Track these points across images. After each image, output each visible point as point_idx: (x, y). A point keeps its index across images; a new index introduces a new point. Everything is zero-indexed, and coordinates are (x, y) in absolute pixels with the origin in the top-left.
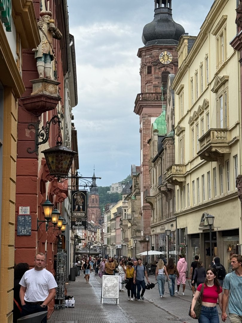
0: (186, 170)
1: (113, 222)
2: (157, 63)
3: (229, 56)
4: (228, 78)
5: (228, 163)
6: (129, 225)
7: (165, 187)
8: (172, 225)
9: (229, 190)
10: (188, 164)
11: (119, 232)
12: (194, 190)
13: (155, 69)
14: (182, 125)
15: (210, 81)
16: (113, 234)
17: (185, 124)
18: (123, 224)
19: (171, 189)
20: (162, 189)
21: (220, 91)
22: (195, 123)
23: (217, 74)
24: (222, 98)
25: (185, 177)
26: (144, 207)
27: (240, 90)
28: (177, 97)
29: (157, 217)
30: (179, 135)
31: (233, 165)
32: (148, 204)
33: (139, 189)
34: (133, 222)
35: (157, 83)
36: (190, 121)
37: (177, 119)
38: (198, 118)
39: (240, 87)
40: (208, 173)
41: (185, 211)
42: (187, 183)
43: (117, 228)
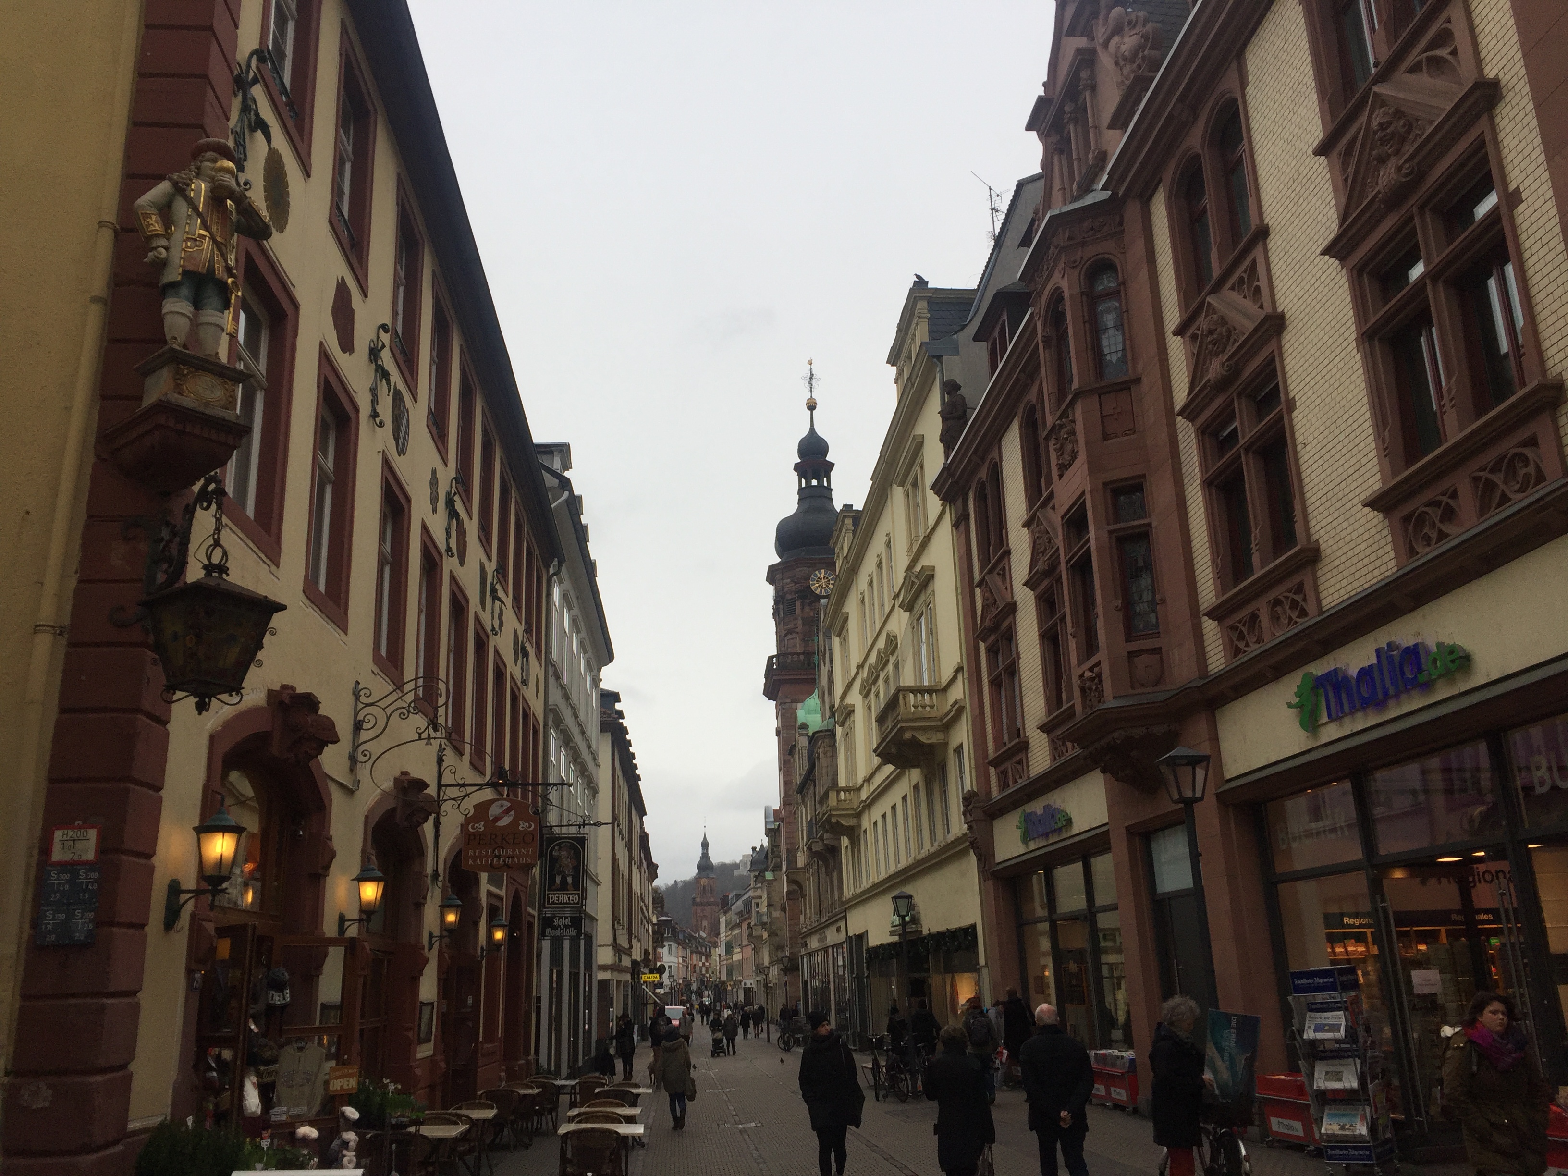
0: (859, 797)
1: (737, 931)
2: (807, 593)
3: (932, 521)
4: (934, 570)
5: (943, 769)
6: (765, 935)
7: (820, 843)
8: (839, 930)
9: (949, 832)
10: (862, 785)
11: (749, 951)
12: (877, 841)
13: (802, 605)
14: (849, 700)
15: (896, 590)
16: (737, 957)
17: (855, 698)
18: (754, 934)
19: (832, 846)
20: (815, 848)
21: (919, 604)
22: (873, 690)
23: (910, 568)
24: (923, 620)
25: (859, 815)
26: (788, 893)
27: (959, 591)
28: (836, 641)
29: (811, 912)
30: (842, 725)
31: (956, 770)
32: (796, 887)
33: (780, 857)
34: (771, 928)
36: (863, 687)
37: (839, 689)
38: (878, 677)
39: (959, 585)
40: (904, 798)
41: (864, 893)
42: (863, 829)
43: (744, 944)
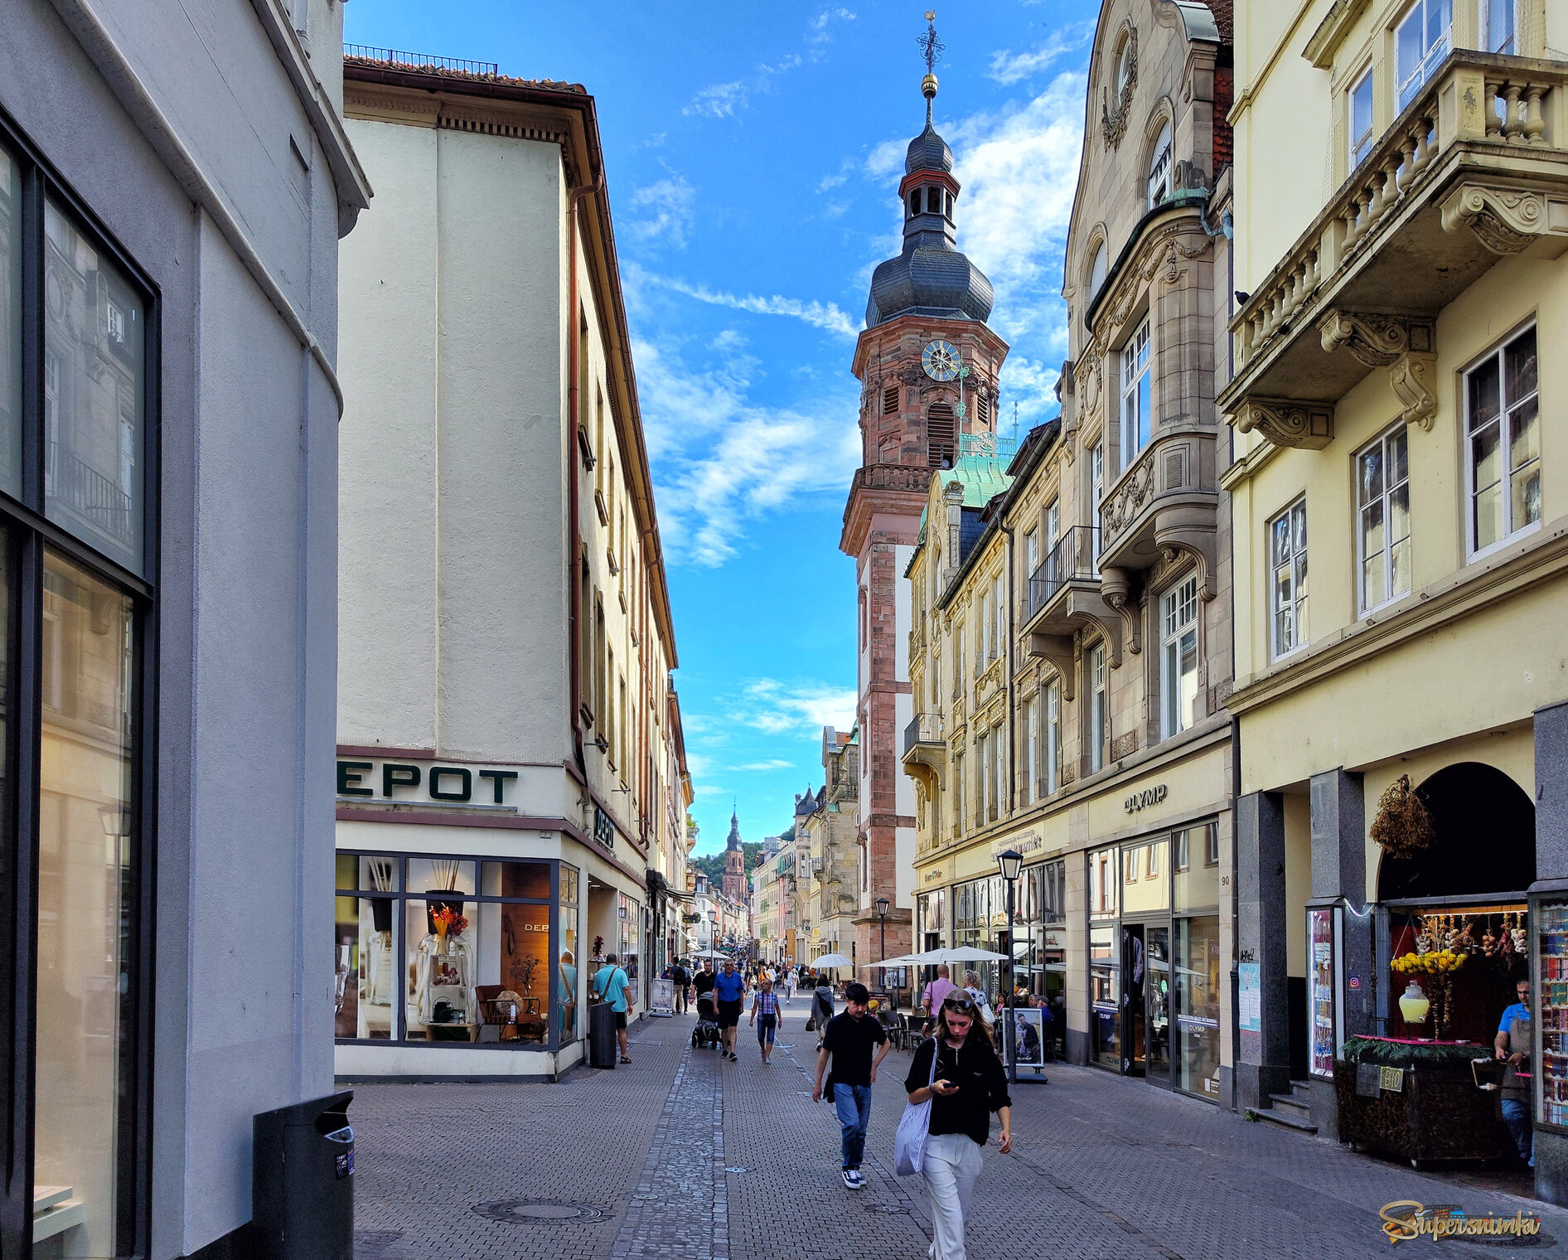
2: (916, 377)
13: (910, 395)
26: (873, 817)
35: (913, 437)
